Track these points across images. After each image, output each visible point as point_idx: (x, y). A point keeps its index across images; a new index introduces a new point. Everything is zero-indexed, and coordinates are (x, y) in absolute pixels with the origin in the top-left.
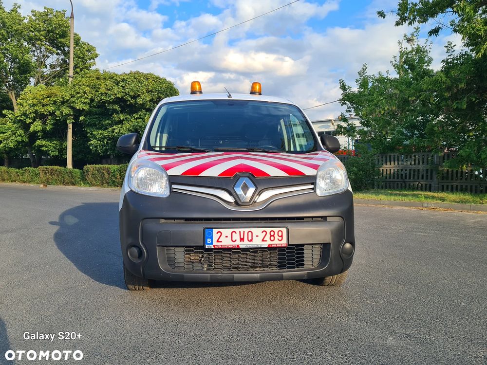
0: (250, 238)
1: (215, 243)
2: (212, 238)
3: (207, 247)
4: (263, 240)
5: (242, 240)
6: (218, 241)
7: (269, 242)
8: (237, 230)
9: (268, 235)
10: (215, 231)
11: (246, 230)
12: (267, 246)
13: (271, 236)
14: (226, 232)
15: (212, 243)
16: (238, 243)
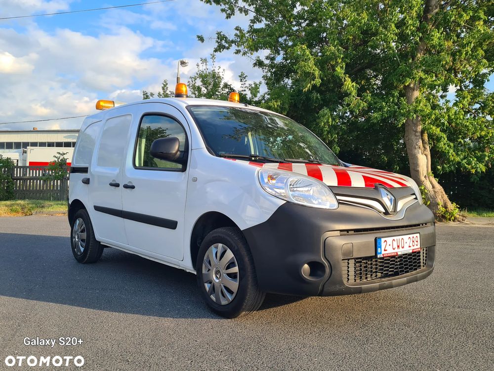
0: (403, 245)
1: (383, 252)
2: (381, 247)
3: (379, 257)
4: (410, 247)
5: (398, 246)
6: (385, 250)
7: (412, 248)
8: (395, 238)
9: (412, 242)
10: (383, 240)
11: (401, 237)
12: (411, 251)
13: (413, 242)
14: (389, 240)
15: (381, 253)
16: (396, 250)
